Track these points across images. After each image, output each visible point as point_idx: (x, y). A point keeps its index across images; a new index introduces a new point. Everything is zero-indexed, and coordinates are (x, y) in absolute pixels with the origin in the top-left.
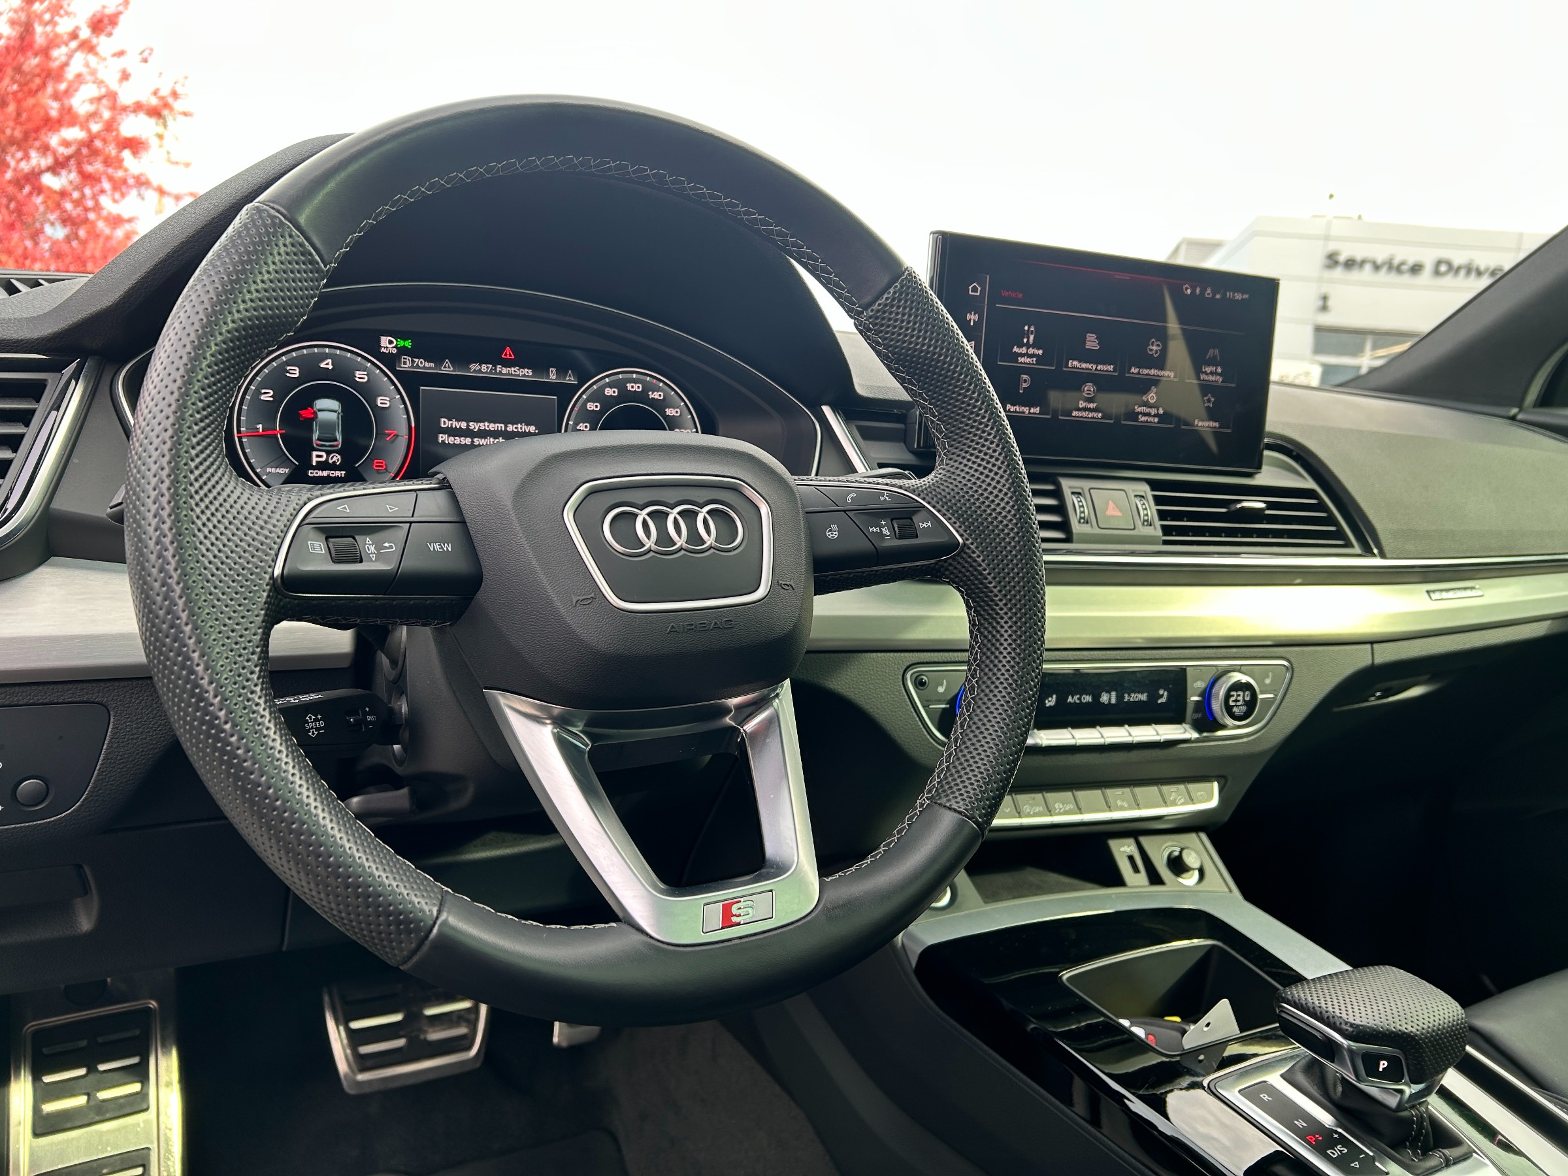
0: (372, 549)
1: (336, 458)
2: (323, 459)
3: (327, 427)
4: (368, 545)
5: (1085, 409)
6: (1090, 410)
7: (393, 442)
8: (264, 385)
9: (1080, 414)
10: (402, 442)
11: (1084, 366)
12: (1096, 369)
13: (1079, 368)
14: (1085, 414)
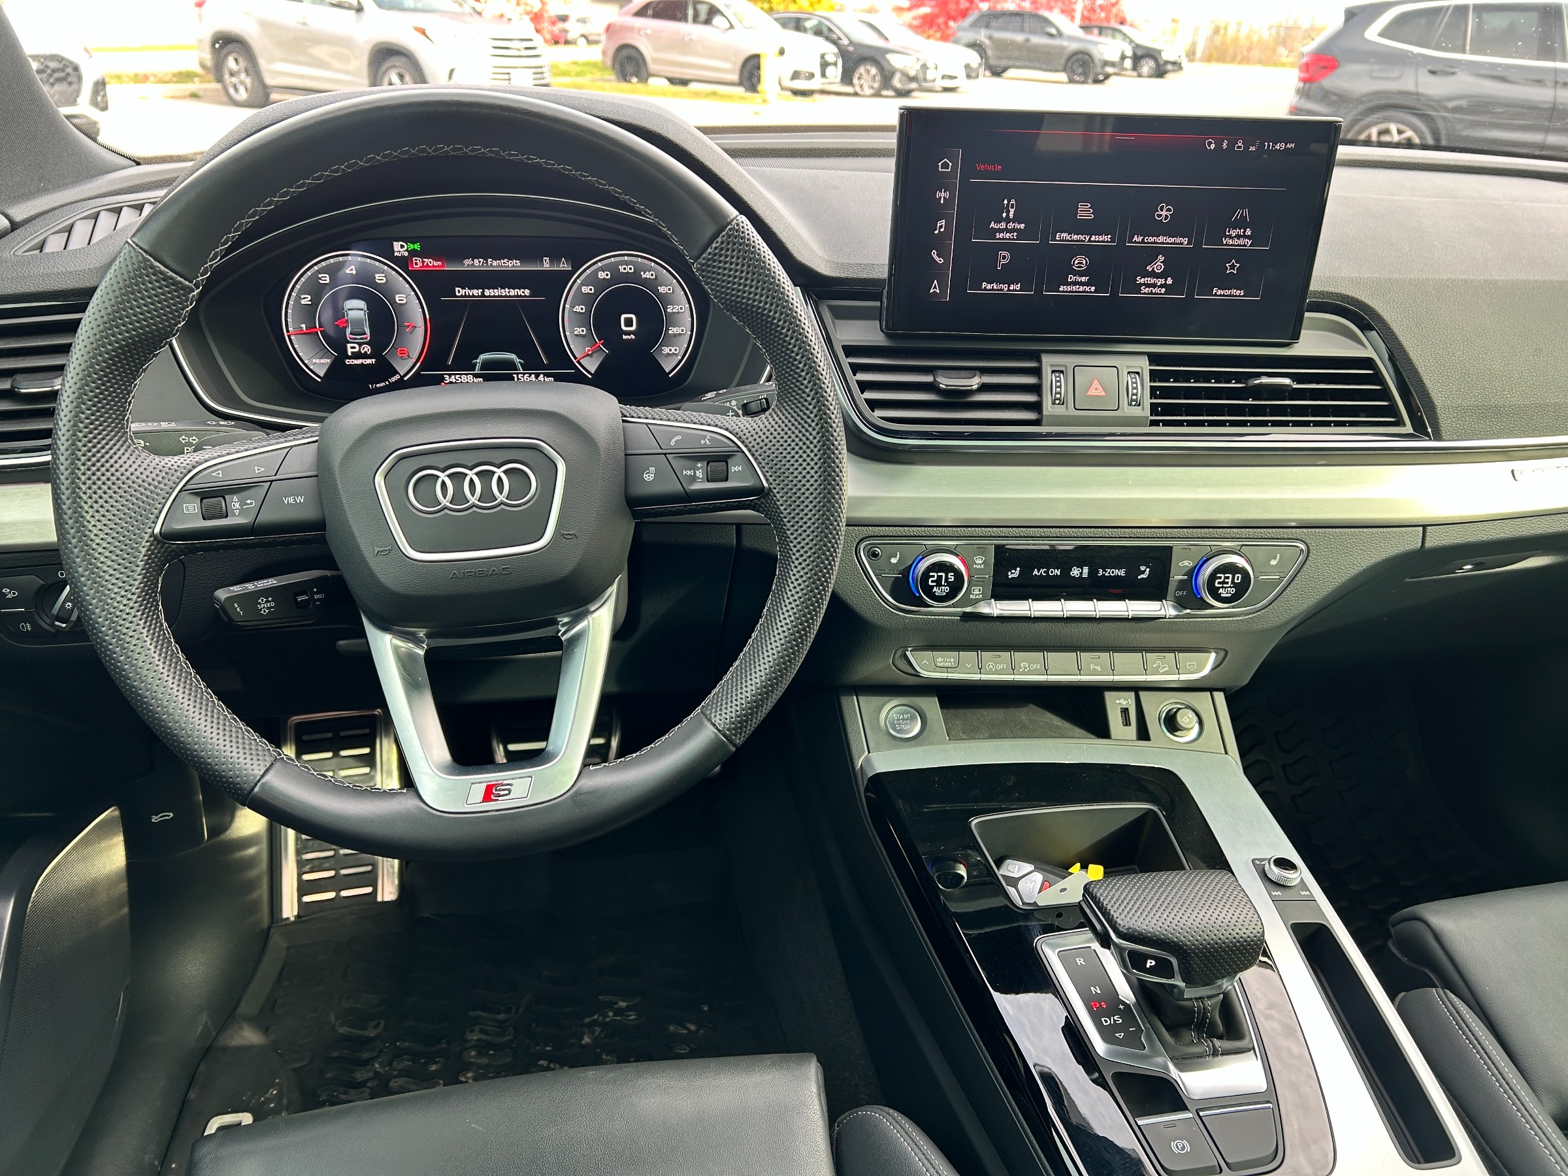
0: (237, 505)
1: (367, 349)
2: (357, 350)
3: (358, 323)
4: (235, 502)
5: (1075, 283)
6: (1081, 284)
7: (411, 333)
8: (301, 292)
9: (1069, 288)
10: (419, 334)
11: (1075, 237)
12: (1090, 241)
13: (1068, 241)
14: (1074, 288)
